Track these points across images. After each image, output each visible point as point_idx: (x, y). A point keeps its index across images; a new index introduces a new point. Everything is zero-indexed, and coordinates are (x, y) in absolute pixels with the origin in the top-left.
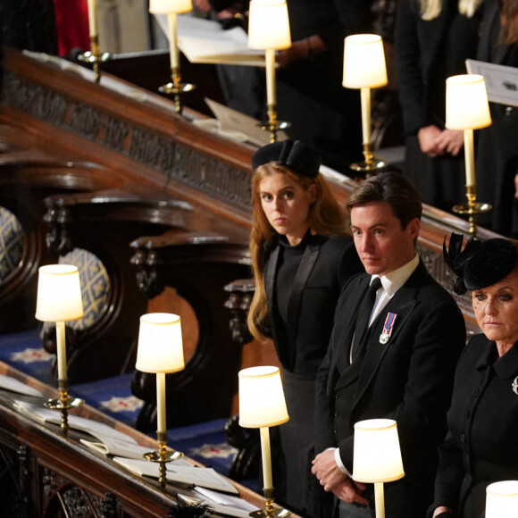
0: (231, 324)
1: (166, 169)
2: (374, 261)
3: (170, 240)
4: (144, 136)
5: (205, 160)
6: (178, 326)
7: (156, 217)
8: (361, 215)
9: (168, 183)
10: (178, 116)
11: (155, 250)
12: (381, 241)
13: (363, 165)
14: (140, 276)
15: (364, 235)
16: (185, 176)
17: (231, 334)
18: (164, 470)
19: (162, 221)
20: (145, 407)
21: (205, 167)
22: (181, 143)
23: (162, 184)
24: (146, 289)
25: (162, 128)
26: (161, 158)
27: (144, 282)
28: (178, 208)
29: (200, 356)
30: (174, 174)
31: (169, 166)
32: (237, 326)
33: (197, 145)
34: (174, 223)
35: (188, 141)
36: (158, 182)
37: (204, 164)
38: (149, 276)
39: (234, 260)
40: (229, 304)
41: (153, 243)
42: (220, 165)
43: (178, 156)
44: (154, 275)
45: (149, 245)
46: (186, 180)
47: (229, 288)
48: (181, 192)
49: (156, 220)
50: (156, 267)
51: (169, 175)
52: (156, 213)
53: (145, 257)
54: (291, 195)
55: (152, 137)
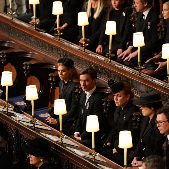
0: (25, 72)
1: (9, 33)
2: (85, 88)
3: (9, 51)
4: (3, 25)
5: (18, 31)
6: (11, 75)
7: (6, 45)
8: (83, 77)
9: (9, 37)
10: (12, 20)
11: (6, 54)
12: (87, 83)
13: (57, 34)
14: (2, 60)
15: (83, 82)
16: (13, 35)
17: (25, 75)
18: (8, 110)
19: (8, 46)
20: (3, 92)
21: (18, 33)
22: (12, 27)
23: (8, 37)
24: (3, 63)
25: (8, 23)
26: (7, 30)
27: (3, 62)
28: (12, 43)
29: (17, 80)
30: (10, 34)
31: (9, 32)
32: (26, 73)
33: (16, 27)
34: (11, 47)
35: (14, 27)
36: (6, 36)
37: (18, 32)
38: (4, 60)
39: (25, 56)
40: (24, 68)
41: (5, 52)
42: (22, 32)
43: (12, 30)
44: (5, 60)
45: (4, 52)
46: (13, 36)
47: (24, 64)
48: (12, 39)
49: (6, 46)
50: (6, 58)
51: (9, 35)
52: (6, 44)
53: (3, 56)
54: (64, 71)
55: (5, 25)
